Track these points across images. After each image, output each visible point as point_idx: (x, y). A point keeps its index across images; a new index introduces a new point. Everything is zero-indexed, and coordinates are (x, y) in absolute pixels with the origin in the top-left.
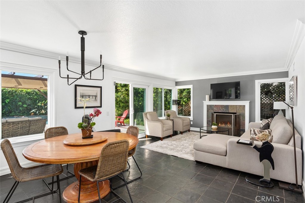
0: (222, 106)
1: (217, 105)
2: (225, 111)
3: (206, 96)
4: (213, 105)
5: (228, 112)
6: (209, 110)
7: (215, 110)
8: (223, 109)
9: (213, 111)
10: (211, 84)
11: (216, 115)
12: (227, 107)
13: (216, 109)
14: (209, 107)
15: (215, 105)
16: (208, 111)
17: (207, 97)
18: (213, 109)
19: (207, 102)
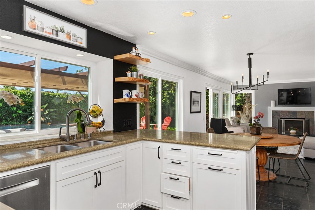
0: (289, 112)
1: (284, 111)
2: (293, 117)
3: (271, 101)
4: (280, 111)
5: (296, 118)
6: (275, 115)
7: (281, 116)
8: (290, 115)
9: (280, 117)
10: (278, 90)
11: (285, 120)
12: (295, 112)
13: (283, 115)
14: (275, 113)
15: (282, 111)
16: (273, 117)
17: (272, 103)
18: (279, 115)
19: (272, 107)
